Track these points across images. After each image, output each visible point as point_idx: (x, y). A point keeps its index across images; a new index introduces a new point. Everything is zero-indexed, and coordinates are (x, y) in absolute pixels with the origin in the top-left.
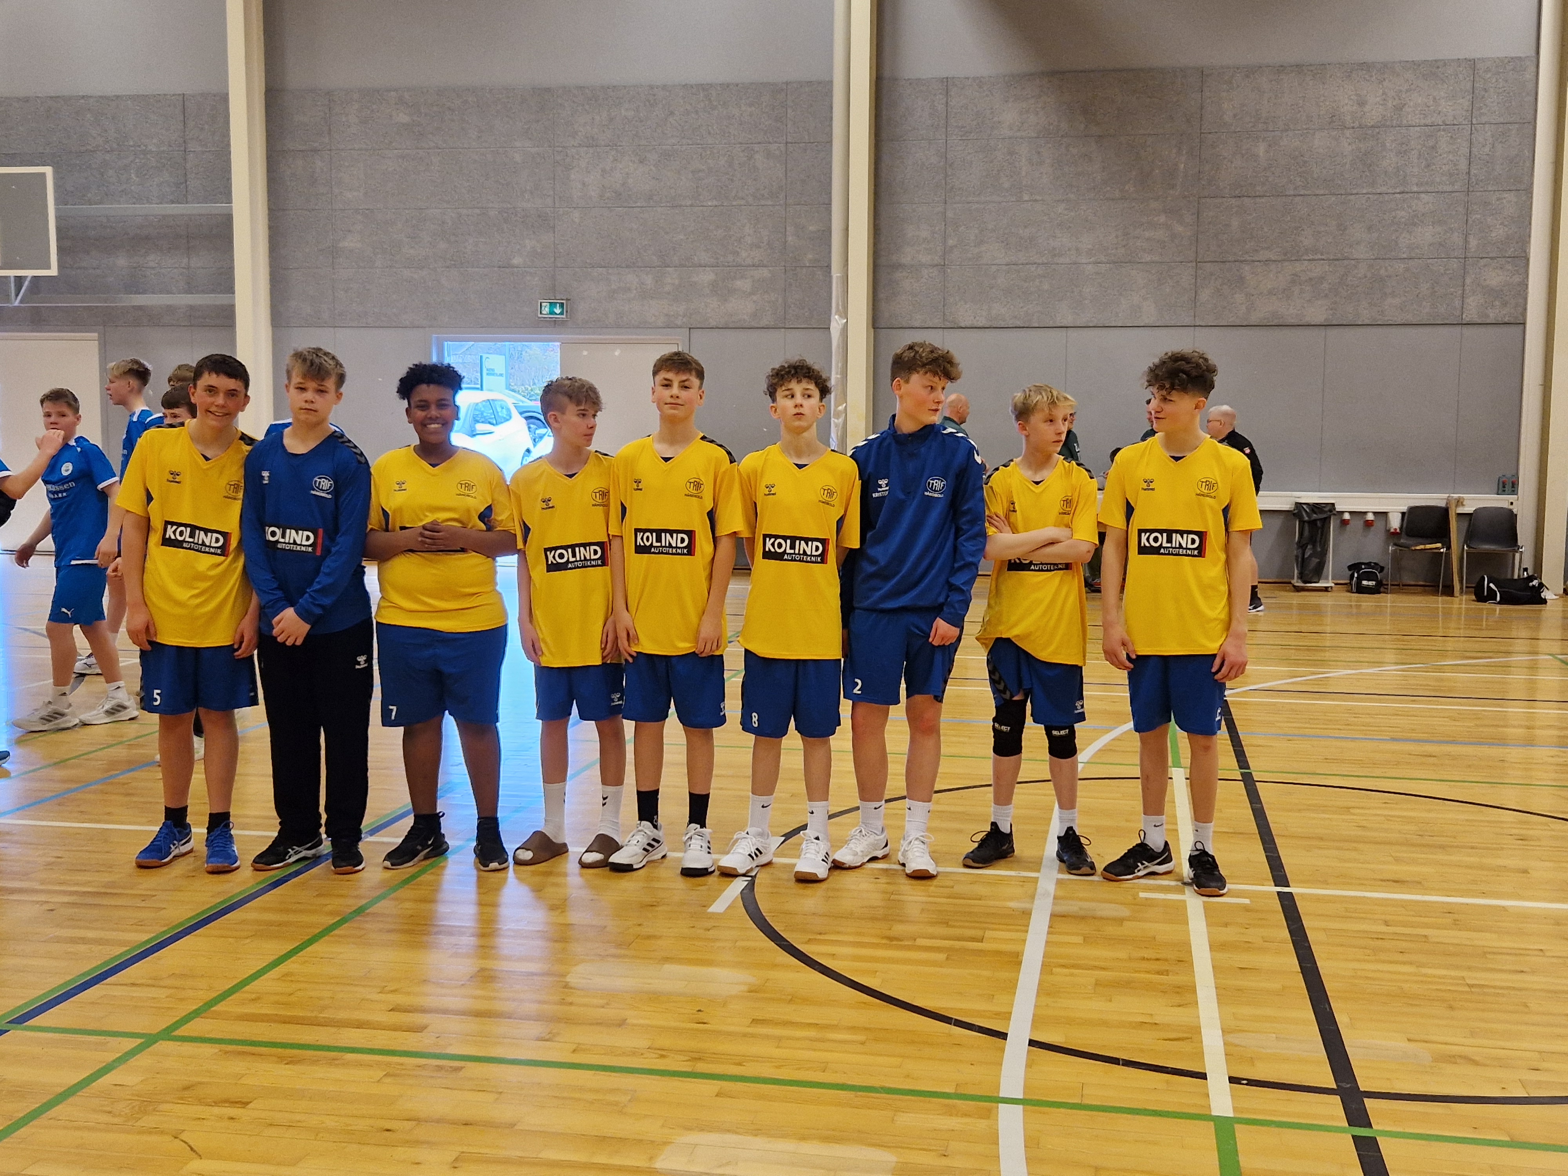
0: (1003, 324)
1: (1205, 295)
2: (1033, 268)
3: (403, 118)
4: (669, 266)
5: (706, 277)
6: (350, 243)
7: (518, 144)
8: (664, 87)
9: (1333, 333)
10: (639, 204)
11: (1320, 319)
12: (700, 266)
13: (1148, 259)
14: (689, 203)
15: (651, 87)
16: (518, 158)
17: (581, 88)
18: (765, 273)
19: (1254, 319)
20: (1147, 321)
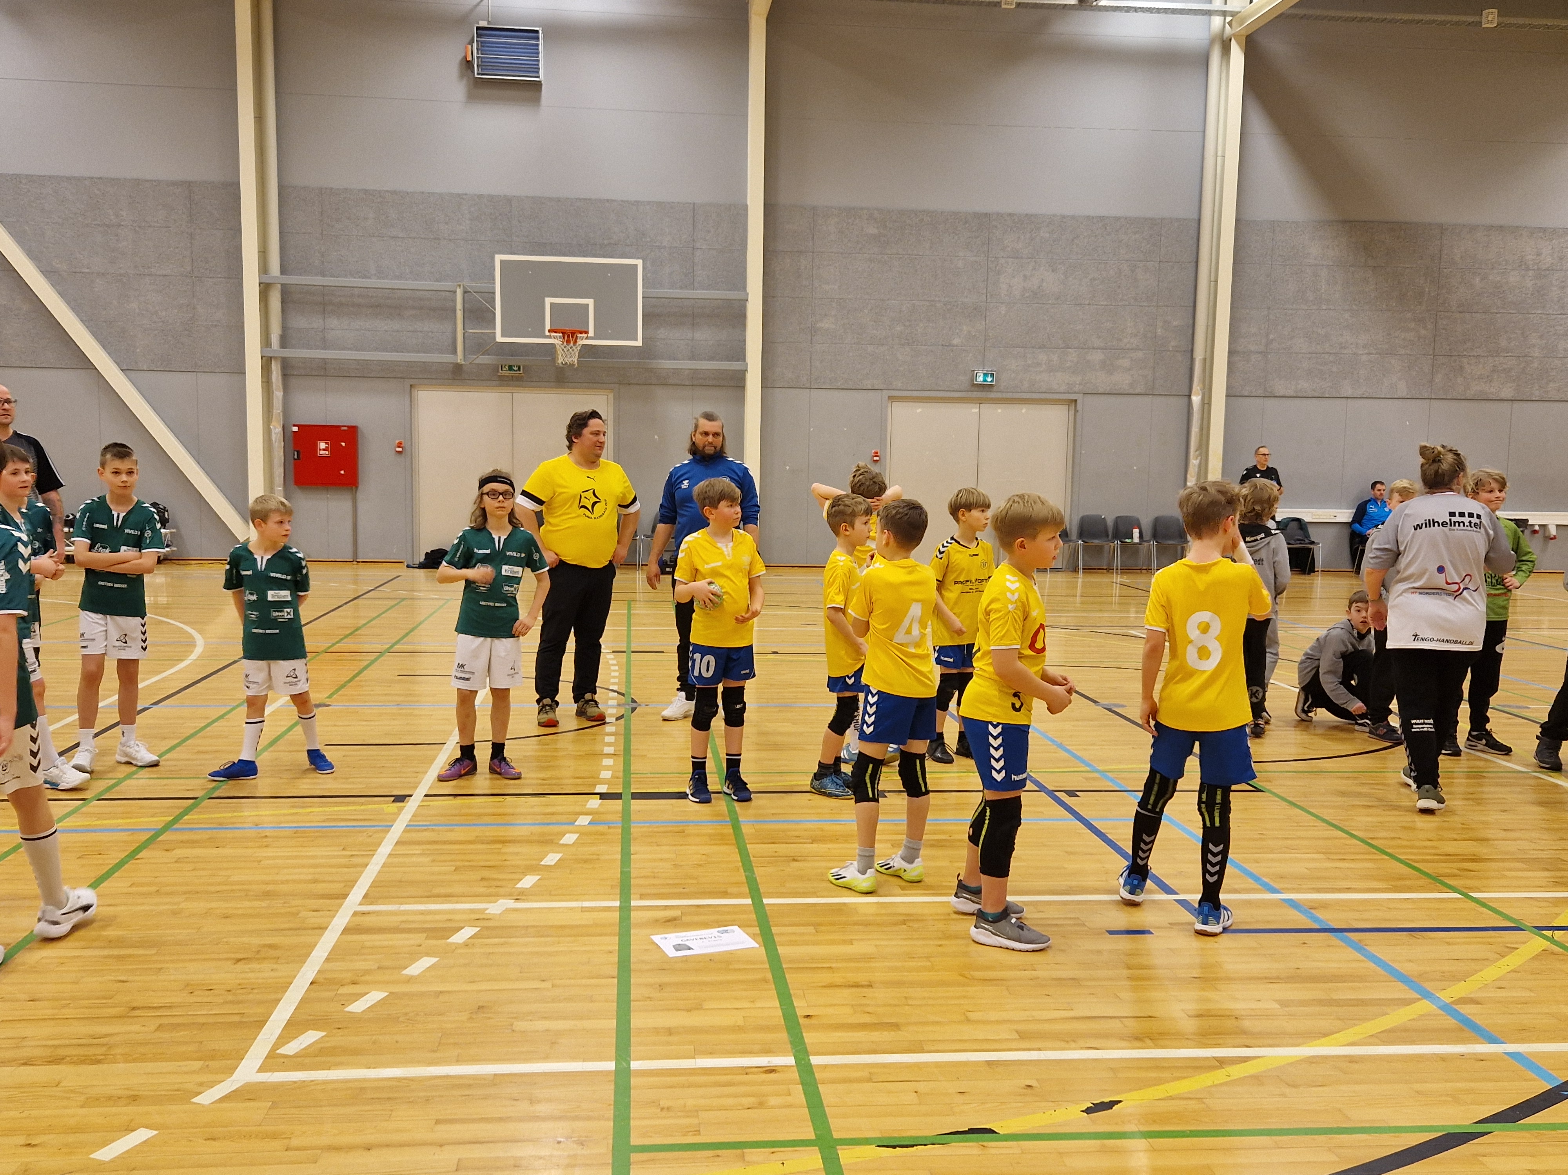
0: (1305, 395)
1: (1438, 378)
2: (1327, 356)
3: (872, 230)
4: (1070, 348)
5: (1097, 357)
6: (826, 324)
7: (961, 254)
8: (1073, 217)
9: (1516, 405)
10: (1050, 302)
11: (1509, 397)
12: (1094, 348)
13: (1403, 352)
14: (1087, 302)
15: (1063, 217)
16: (960, 264)
17: (1010, 215)
18: (1140, 354)
19: (1468, 396)
20: (1400, 395)
